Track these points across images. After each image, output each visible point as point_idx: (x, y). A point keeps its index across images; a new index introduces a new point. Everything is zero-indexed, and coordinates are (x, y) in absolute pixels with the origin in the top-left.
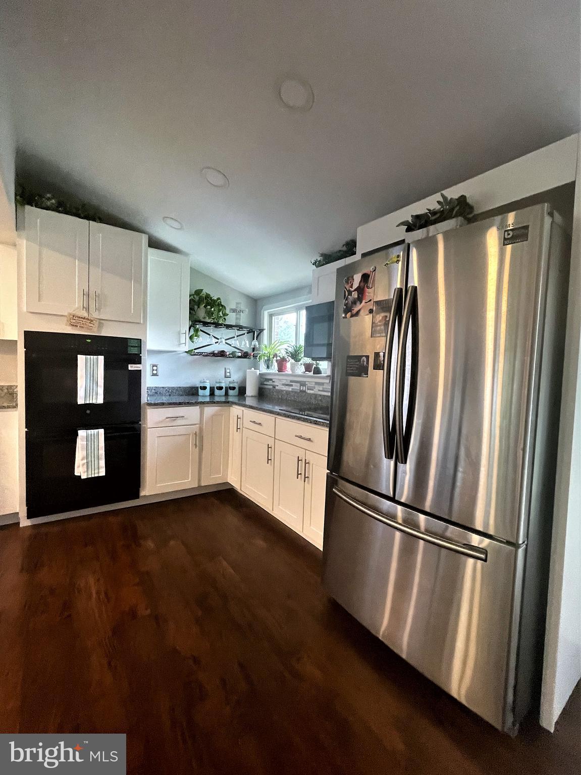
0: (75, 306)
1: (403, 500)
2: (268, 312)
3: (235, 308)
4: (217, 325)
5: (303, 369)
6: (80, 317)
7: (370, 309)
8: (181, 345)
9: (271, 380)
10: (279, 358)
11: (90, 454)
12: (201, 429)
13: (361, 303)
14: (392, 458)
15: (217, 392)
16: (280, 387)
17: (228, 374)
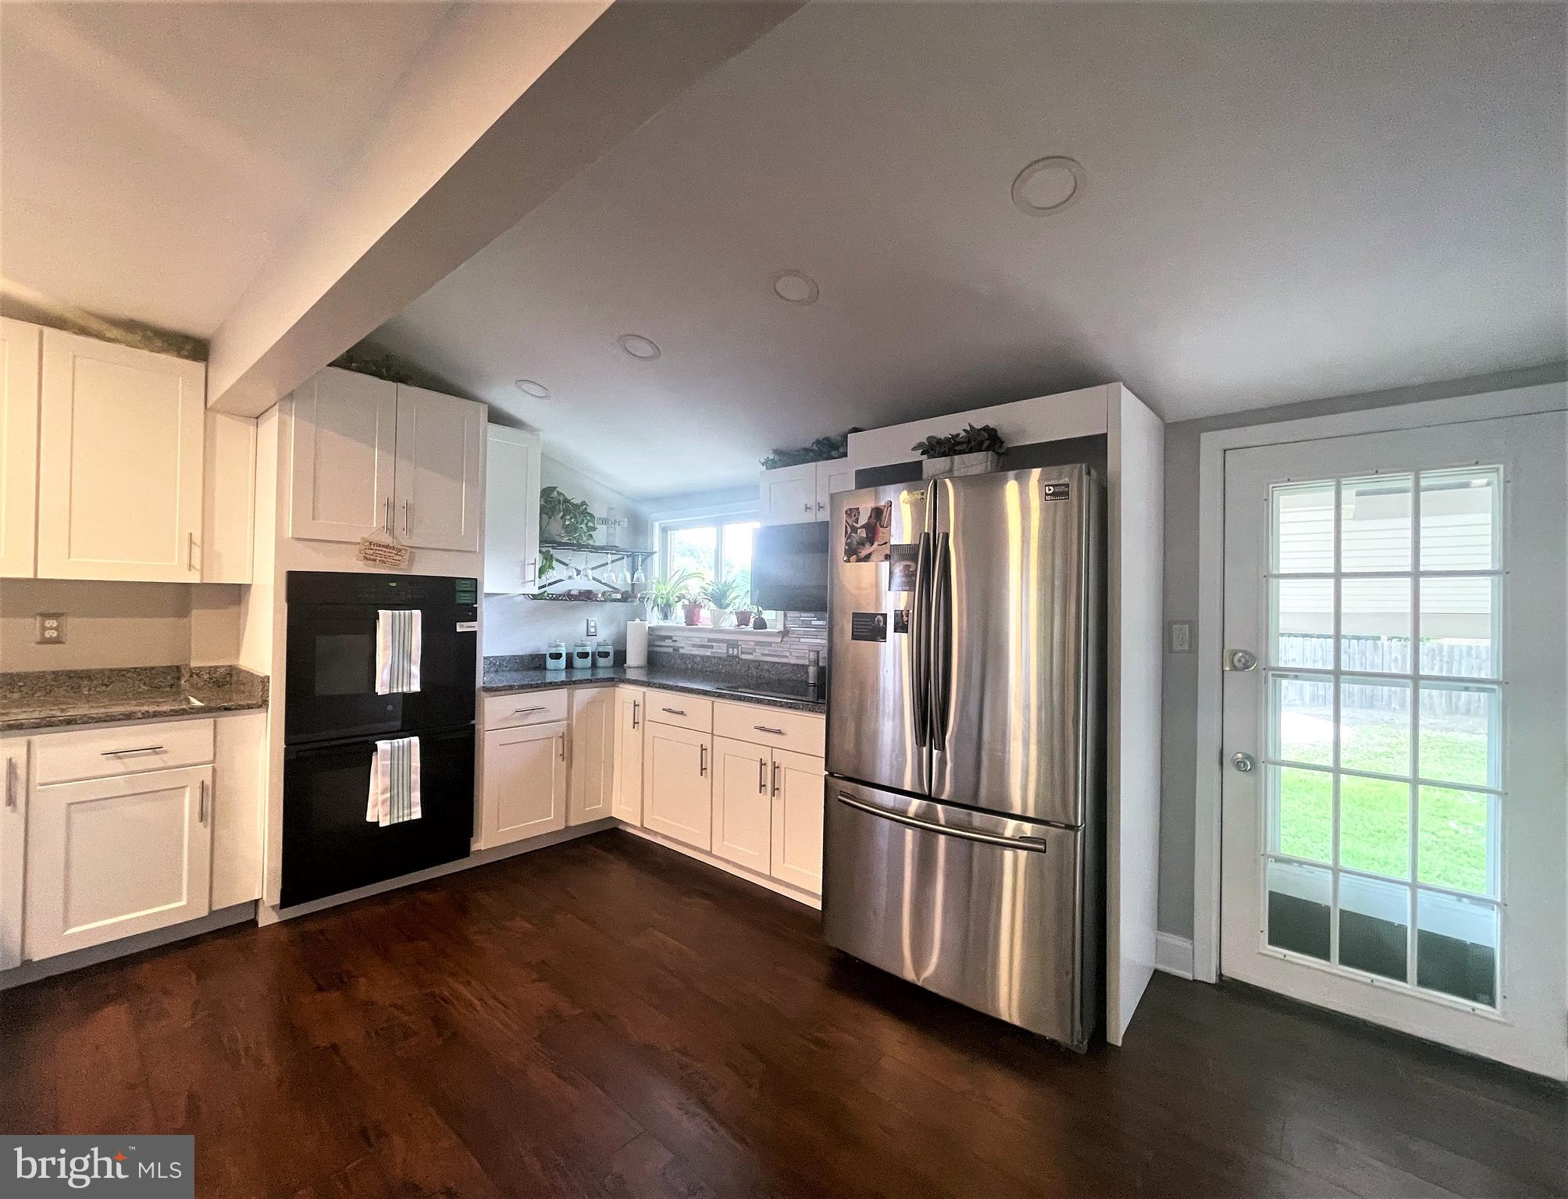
0: (373, 525)
1: (944, 797)
2: (660, 524)
3: (606, 516)
4: (579, 547)
5: (734, 620)
6: (380, 545)
7: (886, 555)
8: (527, 584)
9: (670, 638)
10: (687, 602)
11: (396, 781)
12: (569, 727)
13: (872, 544)
14: (925, 745)
15: (578, 662)
16: (687, 650)
17: (593, 630)
